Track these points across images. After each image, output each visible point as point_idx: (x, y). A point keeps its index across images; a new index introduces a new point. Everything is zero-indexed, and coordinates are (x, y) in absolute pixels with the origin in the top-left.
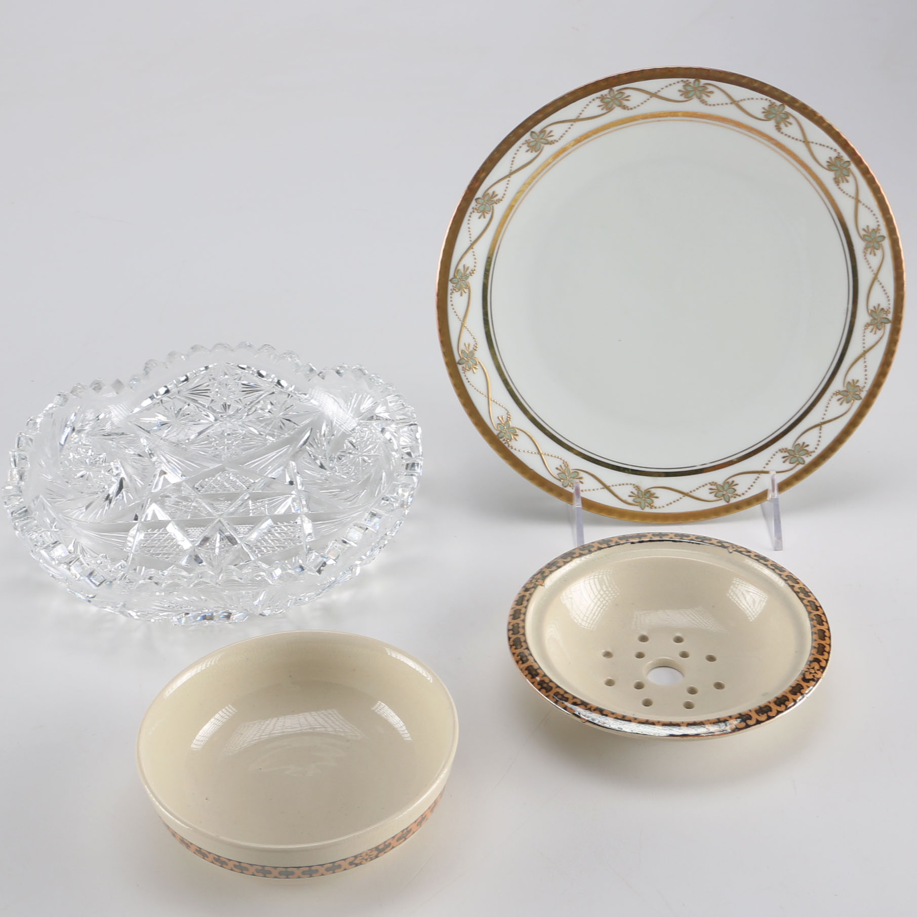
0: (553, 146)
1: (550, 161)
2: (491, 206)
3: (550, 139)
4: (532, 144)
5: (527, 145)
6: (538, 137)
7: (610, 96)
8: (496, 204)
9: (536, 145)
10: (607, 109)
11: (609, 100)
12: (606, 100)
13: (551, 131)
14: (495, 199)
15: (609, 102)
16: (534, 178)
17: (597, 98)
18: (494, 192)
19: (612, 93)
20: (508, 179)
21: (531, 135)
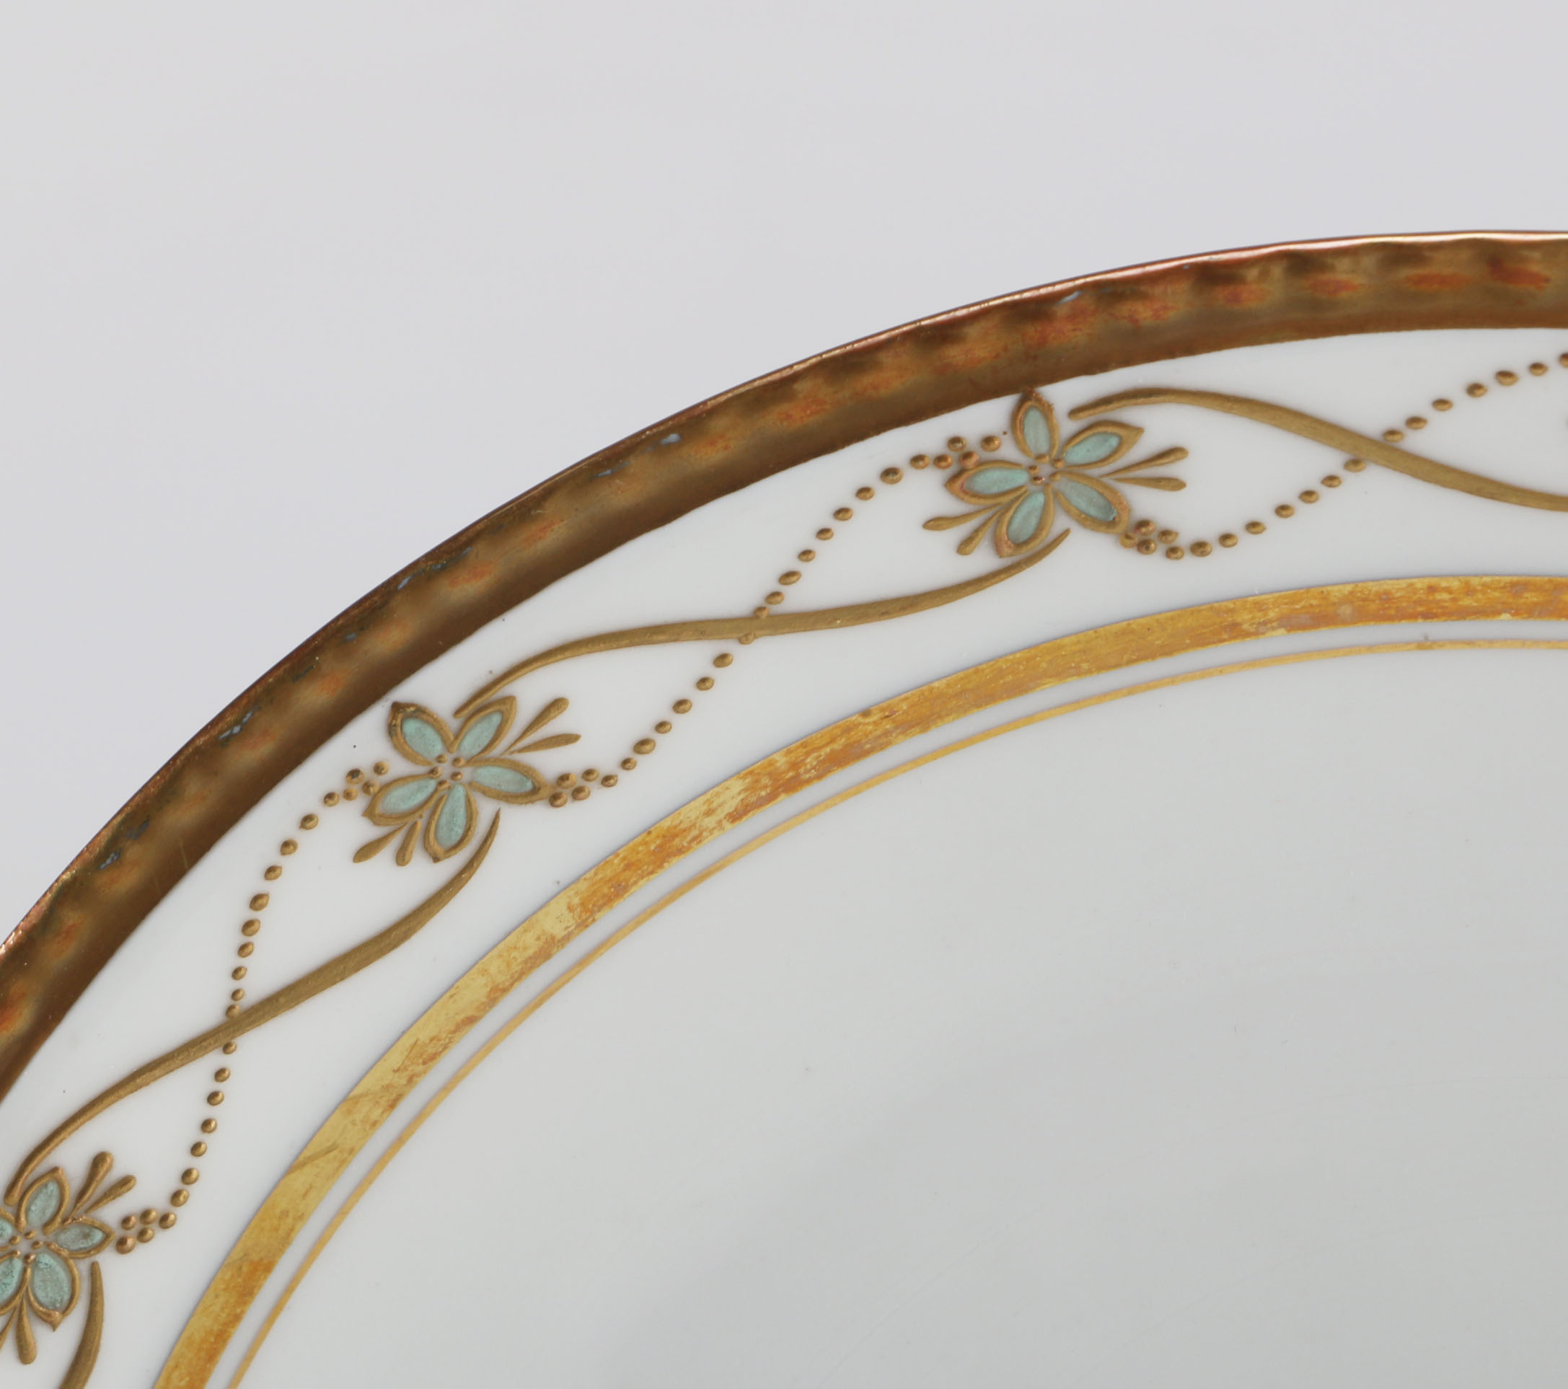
0: (571, 811)
1: (554, 923)
2: (82, 1268)
3: (550, 763)
4: (401, 800)
5: (360, 802)
6: (448, 746)
7: (1020, 444)
8: (121, 1246)
9: (434, 803)
10: (997, 548)
11: (1021, 478)
12: (991, 480)
13: (555, 706)
14: (111, 1214)
15: (1016, 496)
16: (426, 1056)
17: (917, 460)
18: (99, 1161)
19: (1033, 419)
20: (214, 1059)
21: (392, 730)
